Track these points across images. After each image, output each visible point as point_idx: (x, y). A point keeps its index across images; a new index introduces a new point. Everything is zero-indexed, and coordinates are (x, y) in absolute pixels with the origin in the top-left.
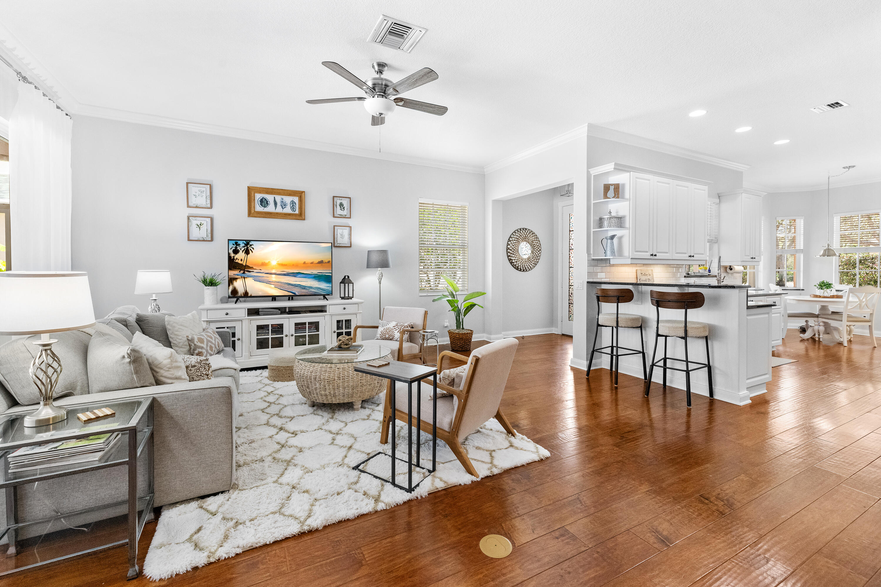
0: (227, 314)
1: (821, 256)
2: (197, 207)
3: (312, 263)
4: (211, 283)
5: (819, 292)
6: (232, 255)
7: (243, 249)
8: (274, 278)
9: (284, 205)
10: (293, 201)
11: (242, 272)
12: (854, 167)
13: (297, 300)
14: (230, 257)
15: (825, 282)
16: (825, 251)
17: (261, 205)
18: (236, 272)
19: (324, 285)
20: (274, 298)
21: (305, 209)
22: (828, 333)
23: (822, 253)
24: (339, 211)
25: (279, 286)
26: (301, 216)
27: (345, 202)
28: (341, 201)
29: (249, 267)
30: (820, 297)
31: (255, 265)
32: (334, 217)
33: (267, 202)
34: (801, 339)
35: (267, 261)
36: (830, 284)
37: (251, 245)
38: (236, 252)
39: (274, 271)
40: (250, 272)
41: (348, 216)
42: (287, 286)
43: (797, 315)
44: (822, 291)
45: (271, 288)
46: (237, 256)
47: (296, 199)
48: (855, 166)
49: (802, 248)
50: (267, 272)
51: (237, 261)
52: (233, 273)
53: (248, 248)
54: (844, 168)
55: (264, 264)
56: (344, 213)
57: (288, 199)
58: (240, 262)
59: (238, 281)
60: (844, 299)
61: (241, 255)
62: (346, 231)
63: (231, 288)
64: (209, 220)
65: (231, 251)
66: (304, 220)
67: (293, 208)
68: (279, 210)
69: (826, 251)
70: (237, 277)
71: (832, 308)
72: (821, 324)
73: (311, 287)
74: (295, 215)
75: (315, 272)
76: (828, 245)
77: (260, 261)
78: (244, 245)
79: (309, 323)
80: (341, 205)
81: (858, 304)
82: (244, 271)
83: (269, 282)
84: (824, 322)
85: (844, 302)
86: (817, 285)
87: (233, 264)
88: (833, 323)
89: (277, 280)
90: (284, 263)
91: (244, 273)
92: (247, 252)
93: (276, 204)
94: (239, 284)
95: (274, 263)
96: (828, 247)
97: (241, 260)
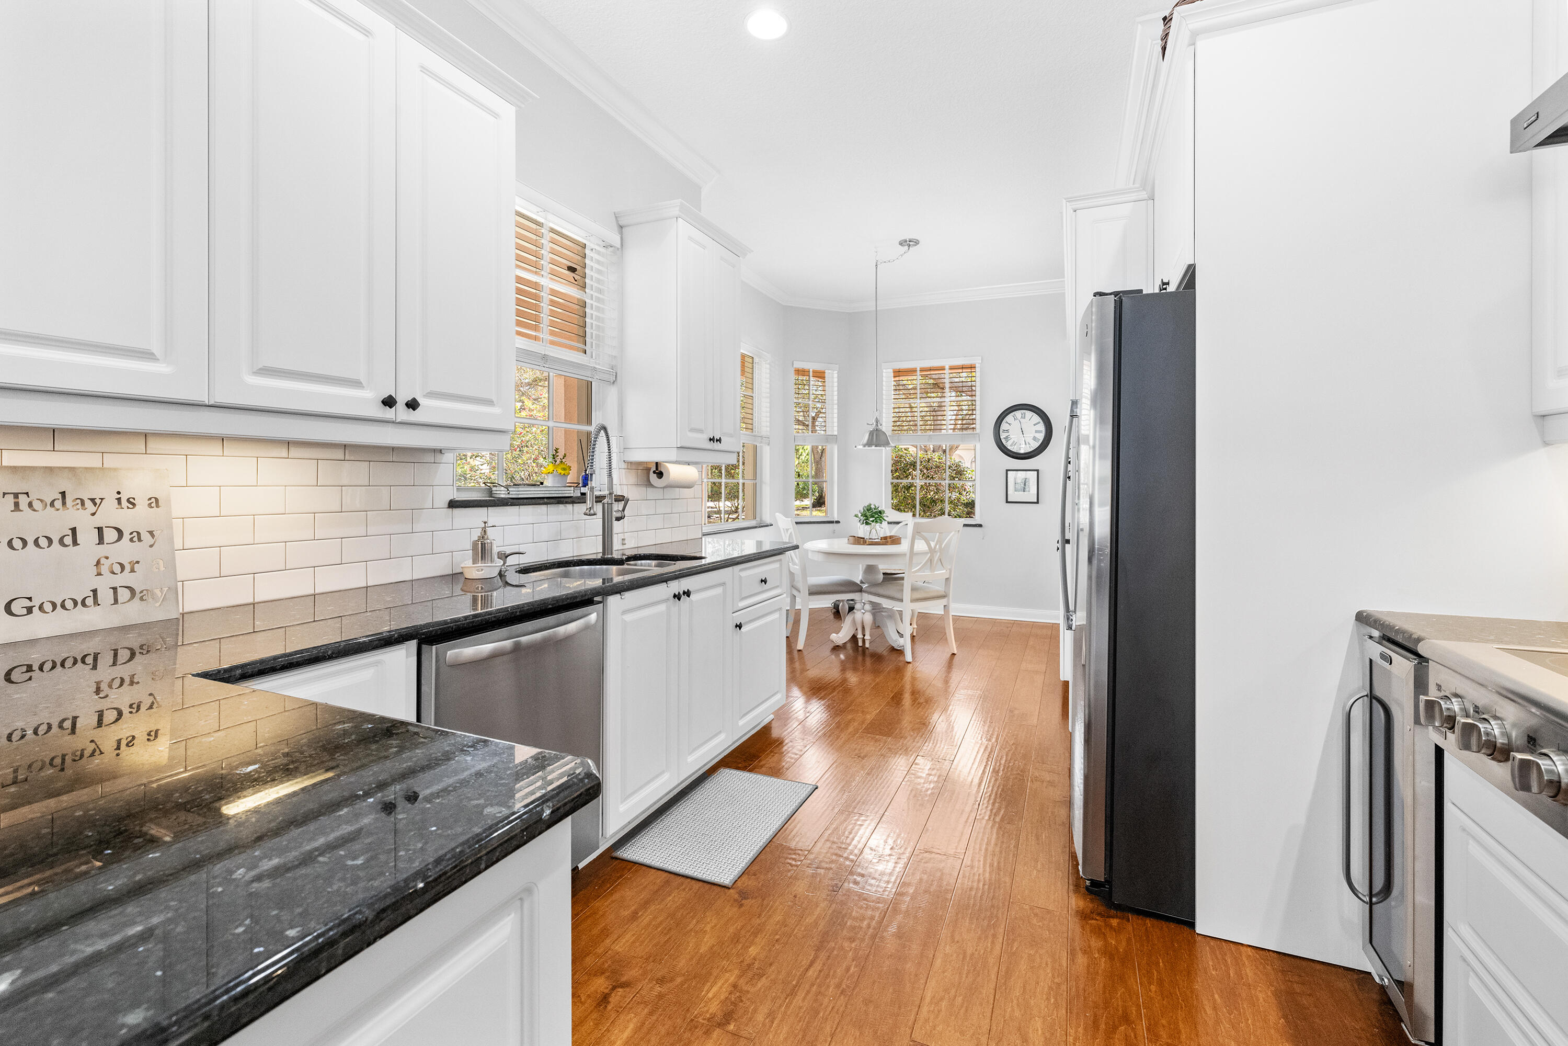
1: (864, 446)
5: (862, 531)
15: (873, 507)
16: (871, 433)
23: (865, 440)
30: (864, 542)
34: (832, 646)
36: (880, 512)
43: (825, 589)
44: (868, 528)
48: (917, 242)
49: (836, 433)
54: (901, 244)
60: (904, 547)
69: (873, 435)
71: (884, 568)
72: (868, 607)
76: (877, 421)
84: (871, 602)
85: (905, 552)
86: (860, 515)
88: (887, 606)
96: (876, 425)
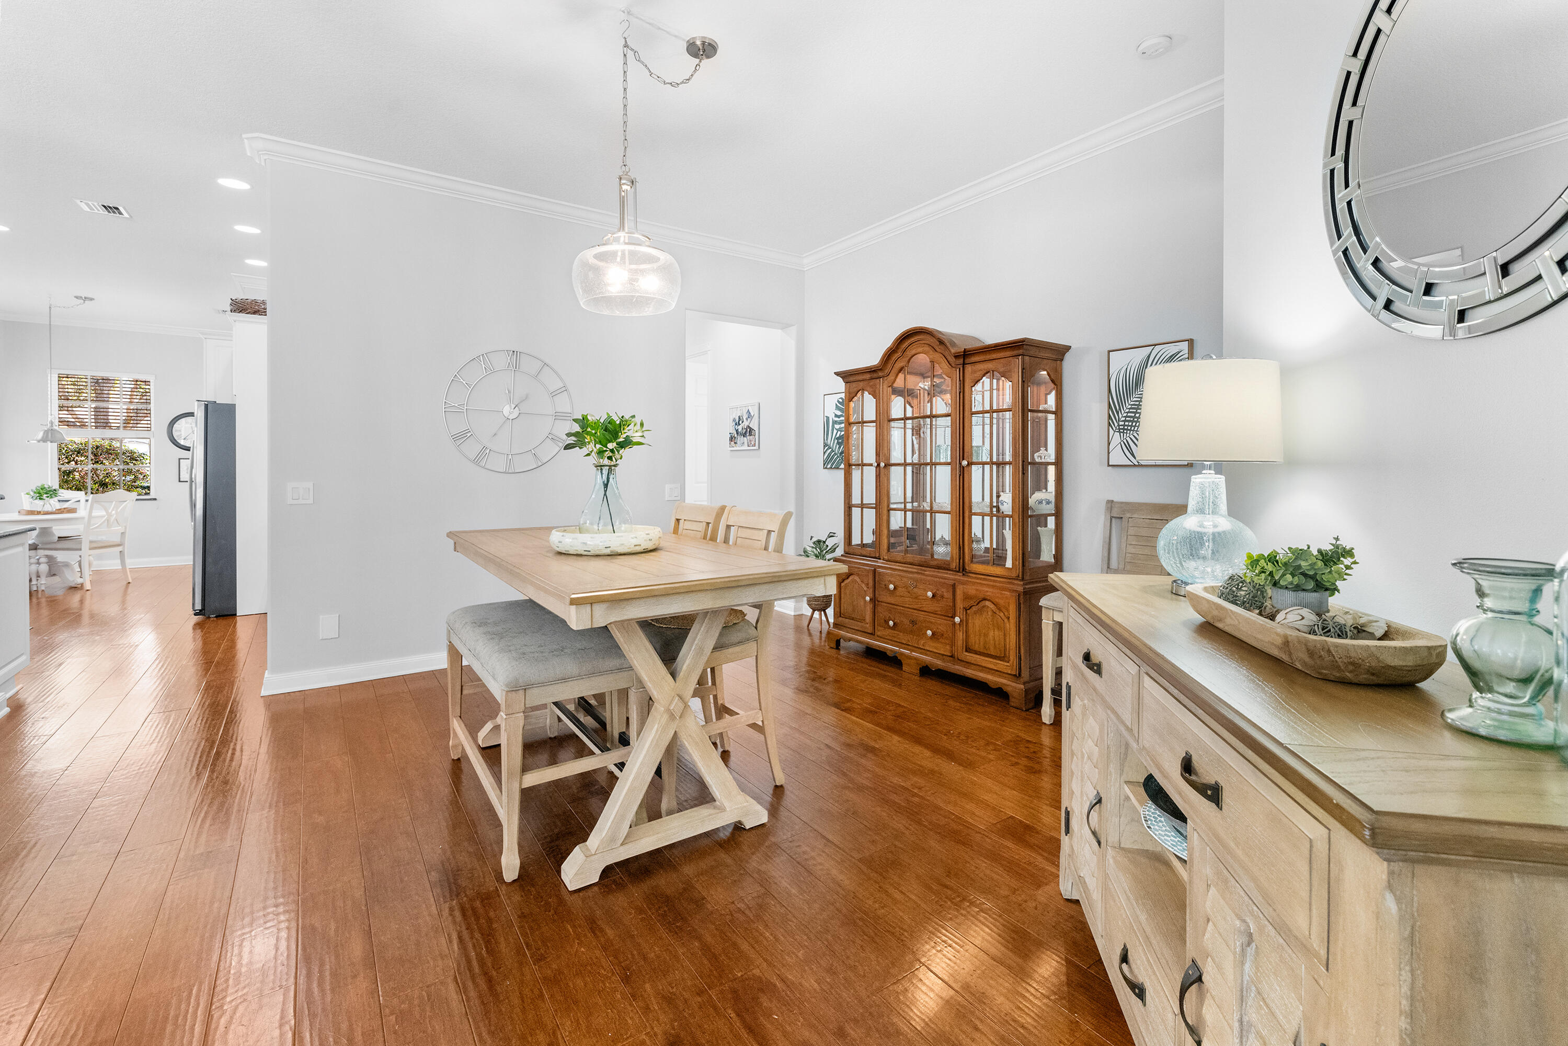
1: (39, 441)
5: (38, 505)
12: (92, 299)
15: (44, 486)
16: (46, 432)
22: (54, 575)
23: (40, 435)
30: (39, 513)
44: (42, 502)
54: (77, 297)
69: (48, 434)
71: (59, 530)
72: (43, 560)
81: (104, 521)
84: (47, 556)
85: (83, 518)
86: (34, 493)
88: (60, 556)
96: (52, 426)
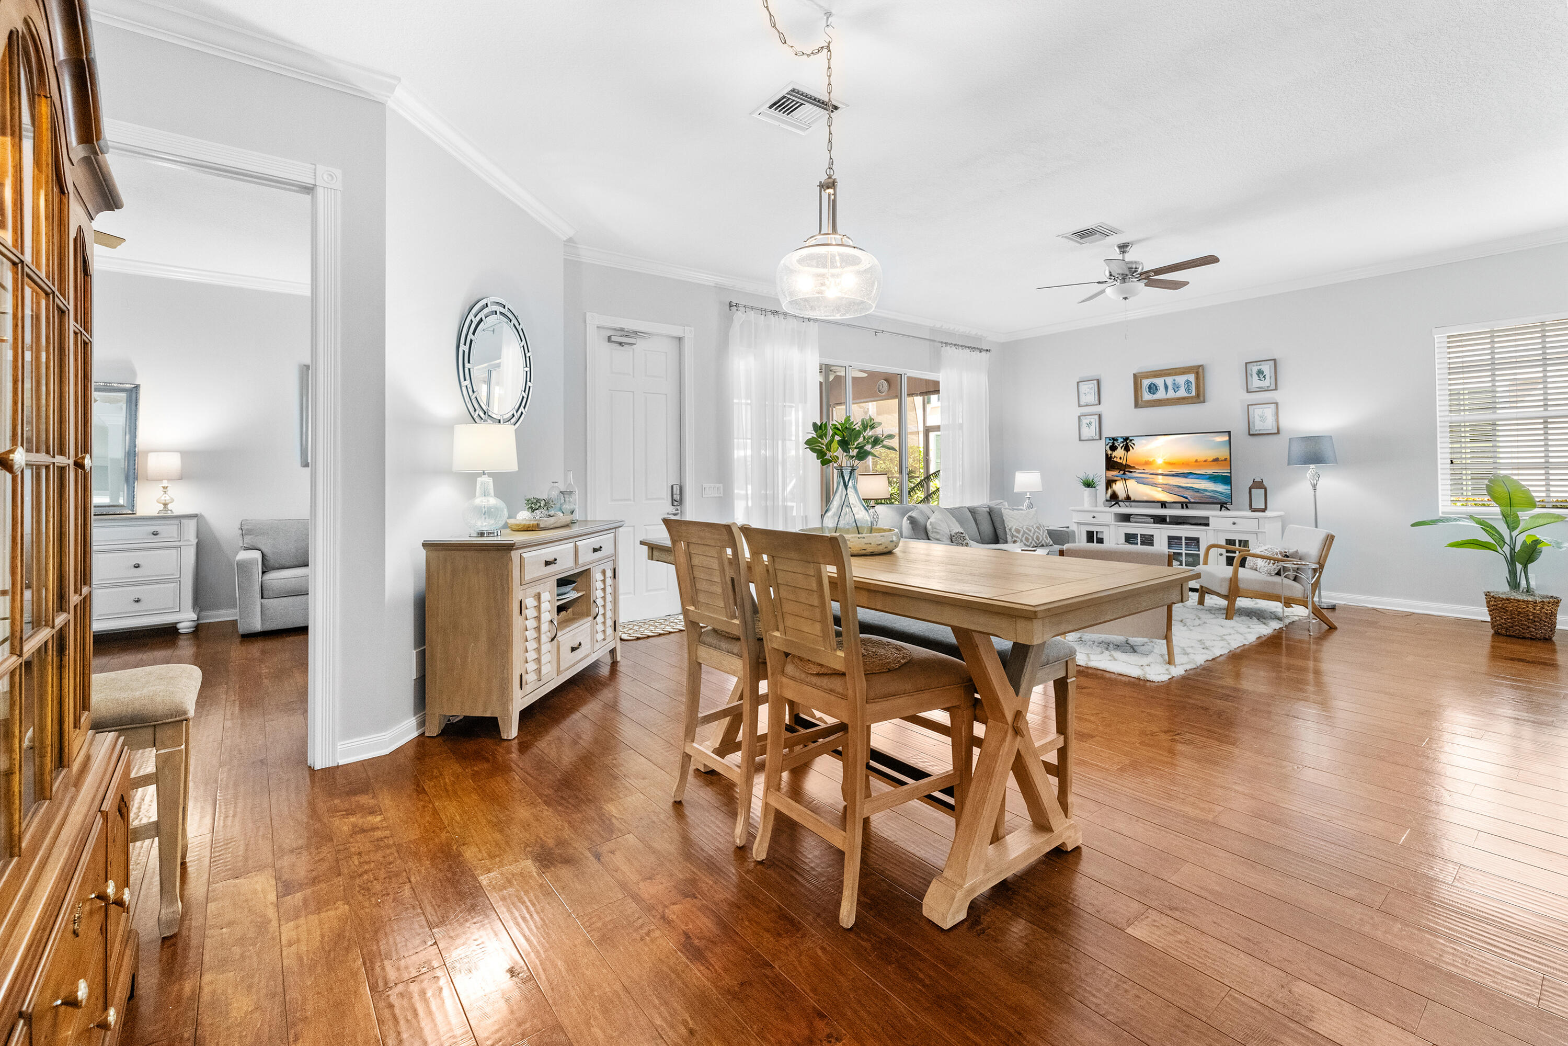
0: (1094, 517)
2: (1087, 405)
3: (1205, 461)
4: (1089, 484)
6: (1109, 452)
7: (1121, 445)
8: (1160, 479)
9: (1176, 388)
10: (1187, 380)
11: (1122, 472)
13: (1192, 508)
14: (1107, 455)
17: (1150, 392)
18: (1115, 473)
19: (1221, 488)
20: (1164, 505)
21: (1204, 389)
24: (1256, 382)
25: (1168, 489)
26: (1199, 397)
27: (1267, 368)
28: (1260, 367)
29: (1130, 467)
31: (1138, 464)
32: (1248, 392)
33: (1156, 387)
35: (1151, 460)
37: (1131, 441)
38: (1113, 448)
39: (1160, 471)
40: (1131, 472)
41: (1273, 387)
42: (1177, 489)
45: (1158, 491)
46: (1114, 454)
47: (1192, 378)
50: (1152, 472)
51: (1115, 459)
52: (1113, 474)
53: (1127, 444)
55: (1147, 463)
56: (1266, 383)
57: (1181, 380)
58: (1118, 460)
59: (1118, 483)
61: (1119, 453)
62: (1269, 411)
63: (1110, 491)
64: (1097, 417)
65: (1108, 448)
66: (1204, 402)
67: (1188, 390)
68: (1171, 394)
70: (1116, 478)
73: (1206, 490)
74: (1192, 397)
75: (1210, 472)
77: (1143, 460)
78: (1122, 440)
79: (1187, 538)
80: (1260, 372)
82: (1125, 471)
83: (1155, 485)
87: (1111, 464)
89: (1165, 482)
90: (1172, 461)
91: (1124, 474)
92: (1127, 449)
93: (1166, 387)
94: (1118, 487)
95: (1160, 461)
97: (1120, 458)
